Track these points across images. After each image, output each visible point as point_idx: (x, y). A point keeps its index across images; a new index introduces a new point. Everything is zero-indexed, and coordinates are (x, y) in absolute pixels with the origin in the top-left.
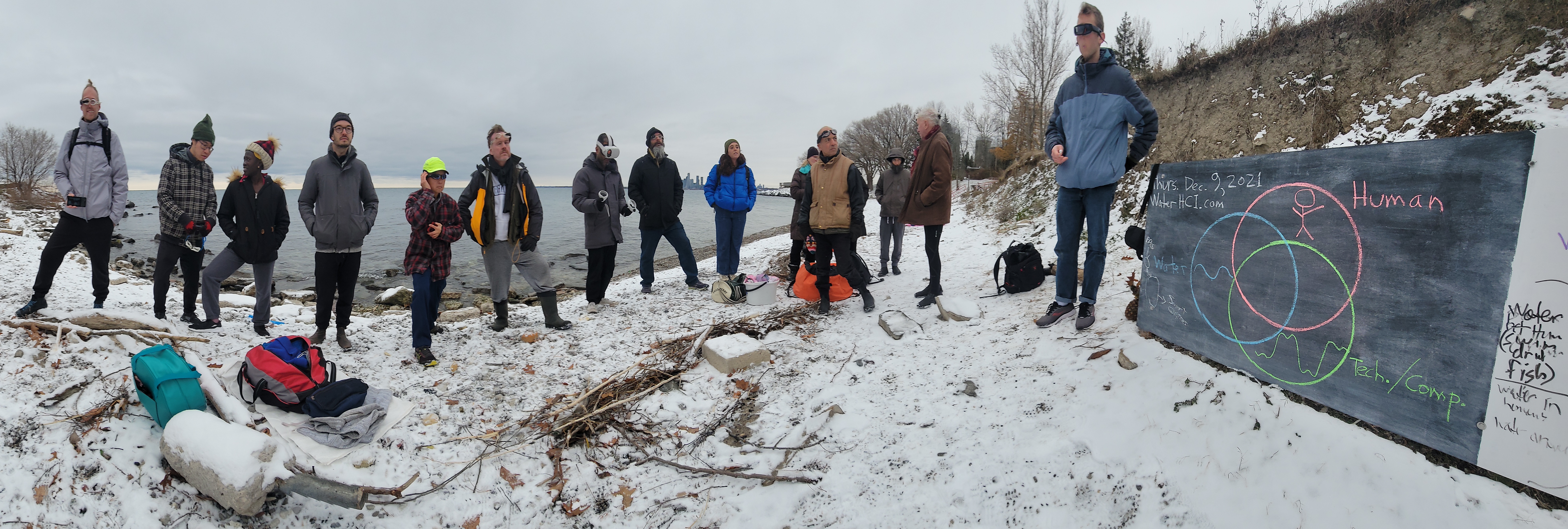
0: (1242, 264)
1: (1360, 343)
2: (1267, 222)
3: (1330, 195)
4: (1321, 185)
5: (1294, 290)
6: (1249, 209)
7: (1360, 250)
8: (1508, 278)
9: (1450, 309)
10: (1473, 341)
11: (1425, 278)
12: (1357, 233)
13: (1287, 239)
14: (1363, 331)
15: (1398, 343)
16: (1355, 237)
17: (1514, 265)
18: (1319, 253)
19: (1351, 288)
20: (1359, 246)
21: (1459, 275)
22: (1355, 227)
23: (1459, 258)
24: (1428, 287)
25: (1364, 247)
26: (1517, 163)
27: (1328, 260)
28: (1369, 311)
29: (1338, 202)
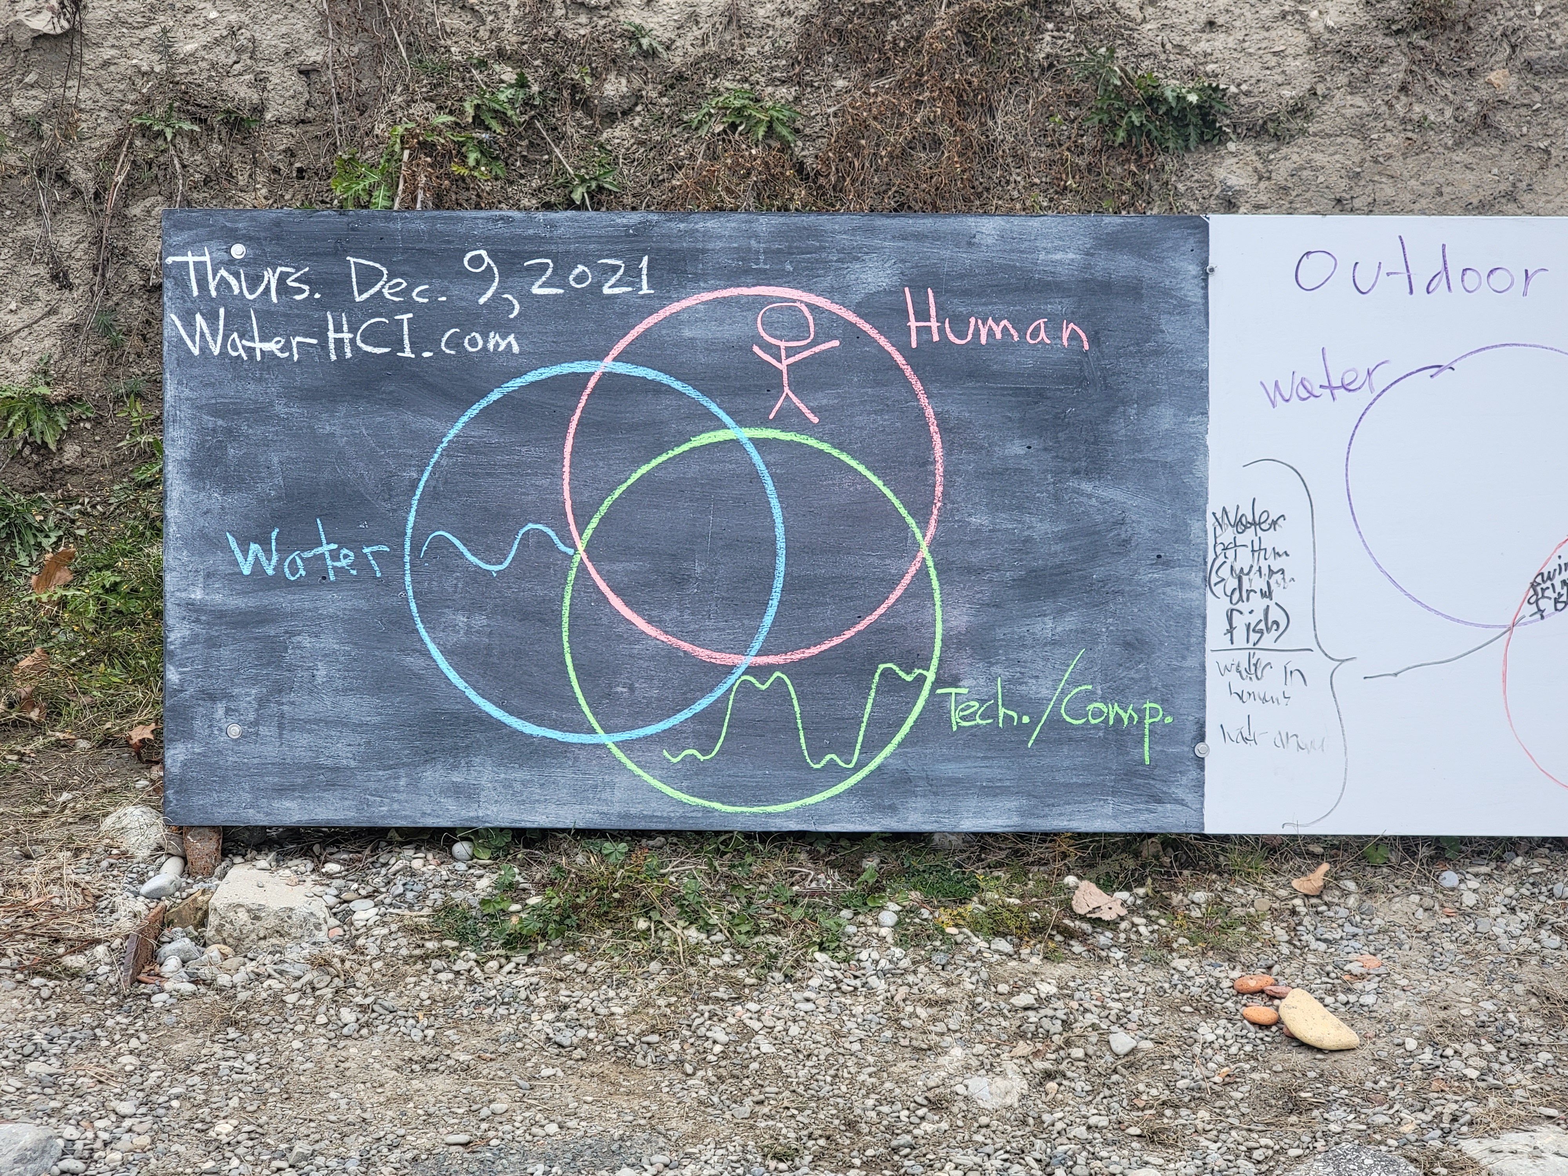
0: (603, 509)
1: (958, 650)
2: (677, 385)
3: (852, 317)
4: (829, 293)
5: (775, 555)
6: (615, 352)
7: (937, 438)
8: (1206, 463)
9: (1123, 536)
10: (1168, 590)
11: (1073, 483)
12: (924, 400)
13: (741, 423)
14: (962, 620)
15: (1038, 627)
16: (922, 410)
17: (1210, 440)
18: (835, 453)
19: (923, 525)
20: (933, 428)
21: (1130, 469)
22: (918, 386)
23: (1126, 435)
24: (1081, 499)
25: (943, 429)
26: (1190, 267)
27: (861, 469)
28: (970, 570)
29: (873, 333)
